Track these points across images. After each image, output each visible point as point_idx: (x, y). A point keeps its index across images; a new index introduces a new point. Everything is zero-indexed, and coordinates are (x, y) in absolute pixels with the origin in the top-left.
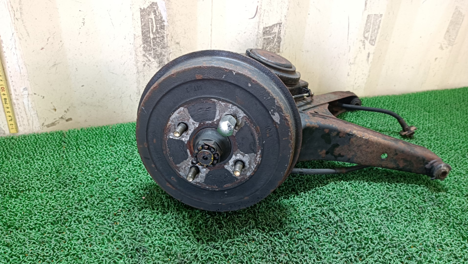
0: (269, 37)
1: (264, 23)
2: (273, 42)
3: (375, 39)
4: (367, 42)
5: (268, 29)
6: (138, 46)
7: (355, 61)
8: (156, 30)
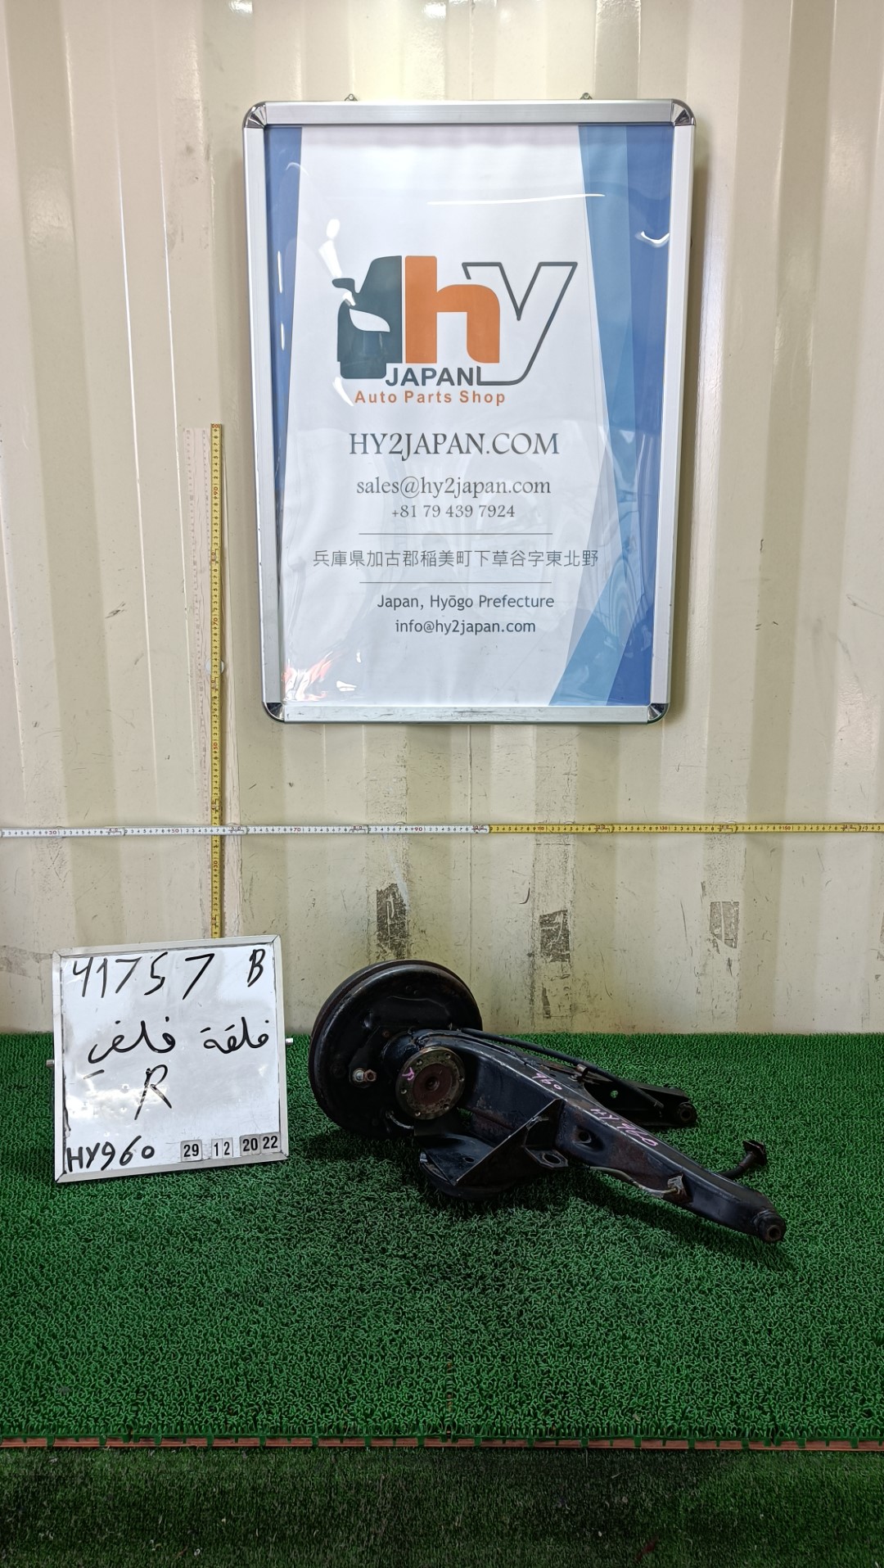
0: (550, 928)
1: (541, 910)
2: (557, 936)
3: (736, 938)
4: (721, 943)
5: (547, 918)
6: (372, 933)
7: (705, 970)
8: (395, 915)
